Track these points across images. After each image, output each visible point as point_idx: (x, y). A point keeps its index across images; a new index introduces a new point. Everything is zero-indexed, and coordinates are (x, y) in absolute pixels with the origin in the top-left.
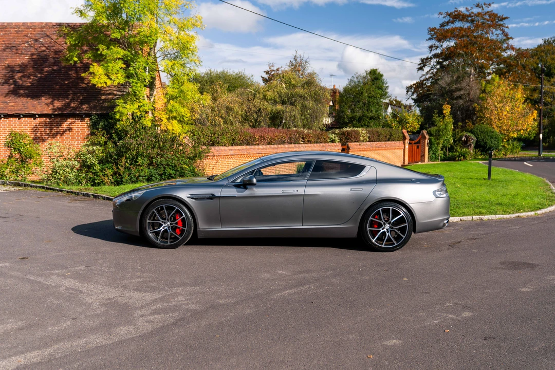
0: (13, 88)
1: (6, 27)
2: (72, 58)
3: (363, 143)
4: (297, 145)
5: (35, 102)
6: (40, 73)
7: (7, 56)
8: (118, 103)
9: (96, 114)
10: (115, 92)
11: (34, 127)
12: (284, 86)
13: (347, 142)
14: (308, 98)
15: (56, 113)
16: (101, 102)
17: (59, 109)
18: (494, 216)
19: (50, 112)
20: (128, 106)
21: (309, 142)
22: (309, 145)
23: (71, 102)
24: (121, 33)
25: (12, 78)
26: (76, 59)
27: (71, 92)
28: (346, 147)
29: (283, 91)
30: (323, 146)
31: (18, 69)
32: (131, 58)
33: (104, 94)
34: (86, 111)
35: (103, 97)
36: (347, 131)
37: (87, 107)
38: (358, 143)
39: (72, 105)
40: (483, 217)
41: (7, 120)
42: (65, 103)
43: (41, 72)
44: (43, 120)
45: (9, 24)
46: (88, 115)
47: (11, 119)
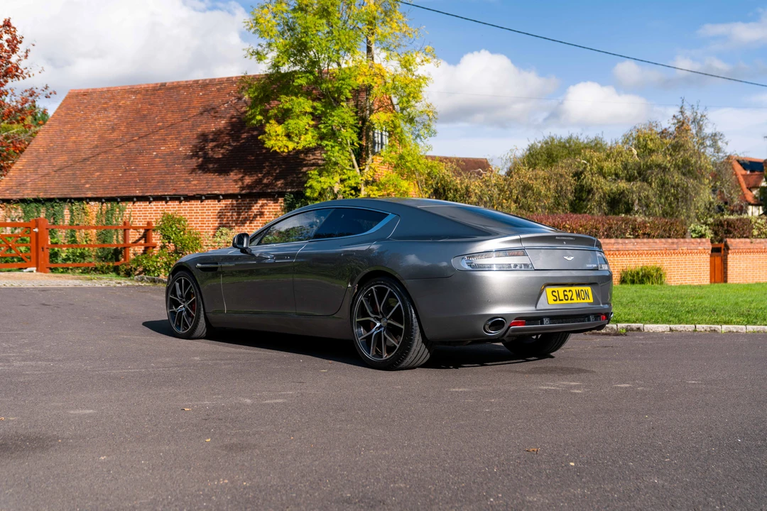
0: (202, 161)
1: (208, 84)
2: (254, 118)
3: (758, 240)
4: (620, 240)
5: (221, 179)
6: (234, 141)
7: (201, 122)
8: (310, 176)
9: (291, 193)
10: (320, 162)
11: (219, 213)
12: (635, 152)
13: (726, 237)
14: (672, 170)
15: (244, 192)
16: (301, 175)
17: (248, 186)
18: (744, 327)
19: (237, 191)
20: (322, 179)
21: (649, 236)
22: (645, 240)
23: (264, 177)
24: (307, 77)
25: (202, 149)
26: (259, 117)
27: (267, 164)
28: (722, 245)
29: (630, 161)
30: (673, 243)
31: (211, 137)
32: (322, 111)
33: (306, 165)
34: (280, 188)
35: (305, 169)
36: (727, 221)
37: (282, 184)
38: (748, 240)
39: (265, 181)
40: (719, 327)
41: (188, 203)
42: (256, 180)
43: (237, 138)
44: (229, 202)
45: (211, 80)
46: (282, 194)
47: (193, 202)
